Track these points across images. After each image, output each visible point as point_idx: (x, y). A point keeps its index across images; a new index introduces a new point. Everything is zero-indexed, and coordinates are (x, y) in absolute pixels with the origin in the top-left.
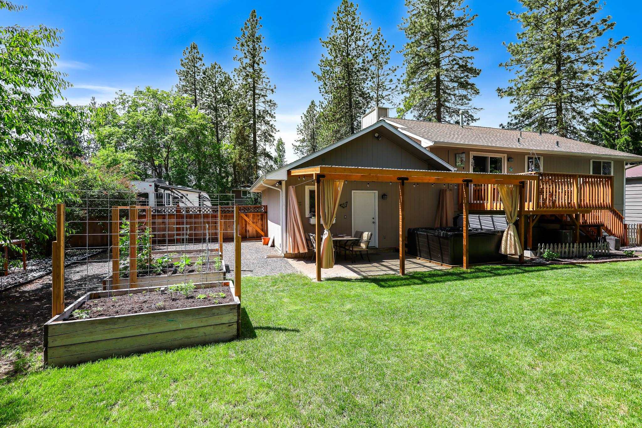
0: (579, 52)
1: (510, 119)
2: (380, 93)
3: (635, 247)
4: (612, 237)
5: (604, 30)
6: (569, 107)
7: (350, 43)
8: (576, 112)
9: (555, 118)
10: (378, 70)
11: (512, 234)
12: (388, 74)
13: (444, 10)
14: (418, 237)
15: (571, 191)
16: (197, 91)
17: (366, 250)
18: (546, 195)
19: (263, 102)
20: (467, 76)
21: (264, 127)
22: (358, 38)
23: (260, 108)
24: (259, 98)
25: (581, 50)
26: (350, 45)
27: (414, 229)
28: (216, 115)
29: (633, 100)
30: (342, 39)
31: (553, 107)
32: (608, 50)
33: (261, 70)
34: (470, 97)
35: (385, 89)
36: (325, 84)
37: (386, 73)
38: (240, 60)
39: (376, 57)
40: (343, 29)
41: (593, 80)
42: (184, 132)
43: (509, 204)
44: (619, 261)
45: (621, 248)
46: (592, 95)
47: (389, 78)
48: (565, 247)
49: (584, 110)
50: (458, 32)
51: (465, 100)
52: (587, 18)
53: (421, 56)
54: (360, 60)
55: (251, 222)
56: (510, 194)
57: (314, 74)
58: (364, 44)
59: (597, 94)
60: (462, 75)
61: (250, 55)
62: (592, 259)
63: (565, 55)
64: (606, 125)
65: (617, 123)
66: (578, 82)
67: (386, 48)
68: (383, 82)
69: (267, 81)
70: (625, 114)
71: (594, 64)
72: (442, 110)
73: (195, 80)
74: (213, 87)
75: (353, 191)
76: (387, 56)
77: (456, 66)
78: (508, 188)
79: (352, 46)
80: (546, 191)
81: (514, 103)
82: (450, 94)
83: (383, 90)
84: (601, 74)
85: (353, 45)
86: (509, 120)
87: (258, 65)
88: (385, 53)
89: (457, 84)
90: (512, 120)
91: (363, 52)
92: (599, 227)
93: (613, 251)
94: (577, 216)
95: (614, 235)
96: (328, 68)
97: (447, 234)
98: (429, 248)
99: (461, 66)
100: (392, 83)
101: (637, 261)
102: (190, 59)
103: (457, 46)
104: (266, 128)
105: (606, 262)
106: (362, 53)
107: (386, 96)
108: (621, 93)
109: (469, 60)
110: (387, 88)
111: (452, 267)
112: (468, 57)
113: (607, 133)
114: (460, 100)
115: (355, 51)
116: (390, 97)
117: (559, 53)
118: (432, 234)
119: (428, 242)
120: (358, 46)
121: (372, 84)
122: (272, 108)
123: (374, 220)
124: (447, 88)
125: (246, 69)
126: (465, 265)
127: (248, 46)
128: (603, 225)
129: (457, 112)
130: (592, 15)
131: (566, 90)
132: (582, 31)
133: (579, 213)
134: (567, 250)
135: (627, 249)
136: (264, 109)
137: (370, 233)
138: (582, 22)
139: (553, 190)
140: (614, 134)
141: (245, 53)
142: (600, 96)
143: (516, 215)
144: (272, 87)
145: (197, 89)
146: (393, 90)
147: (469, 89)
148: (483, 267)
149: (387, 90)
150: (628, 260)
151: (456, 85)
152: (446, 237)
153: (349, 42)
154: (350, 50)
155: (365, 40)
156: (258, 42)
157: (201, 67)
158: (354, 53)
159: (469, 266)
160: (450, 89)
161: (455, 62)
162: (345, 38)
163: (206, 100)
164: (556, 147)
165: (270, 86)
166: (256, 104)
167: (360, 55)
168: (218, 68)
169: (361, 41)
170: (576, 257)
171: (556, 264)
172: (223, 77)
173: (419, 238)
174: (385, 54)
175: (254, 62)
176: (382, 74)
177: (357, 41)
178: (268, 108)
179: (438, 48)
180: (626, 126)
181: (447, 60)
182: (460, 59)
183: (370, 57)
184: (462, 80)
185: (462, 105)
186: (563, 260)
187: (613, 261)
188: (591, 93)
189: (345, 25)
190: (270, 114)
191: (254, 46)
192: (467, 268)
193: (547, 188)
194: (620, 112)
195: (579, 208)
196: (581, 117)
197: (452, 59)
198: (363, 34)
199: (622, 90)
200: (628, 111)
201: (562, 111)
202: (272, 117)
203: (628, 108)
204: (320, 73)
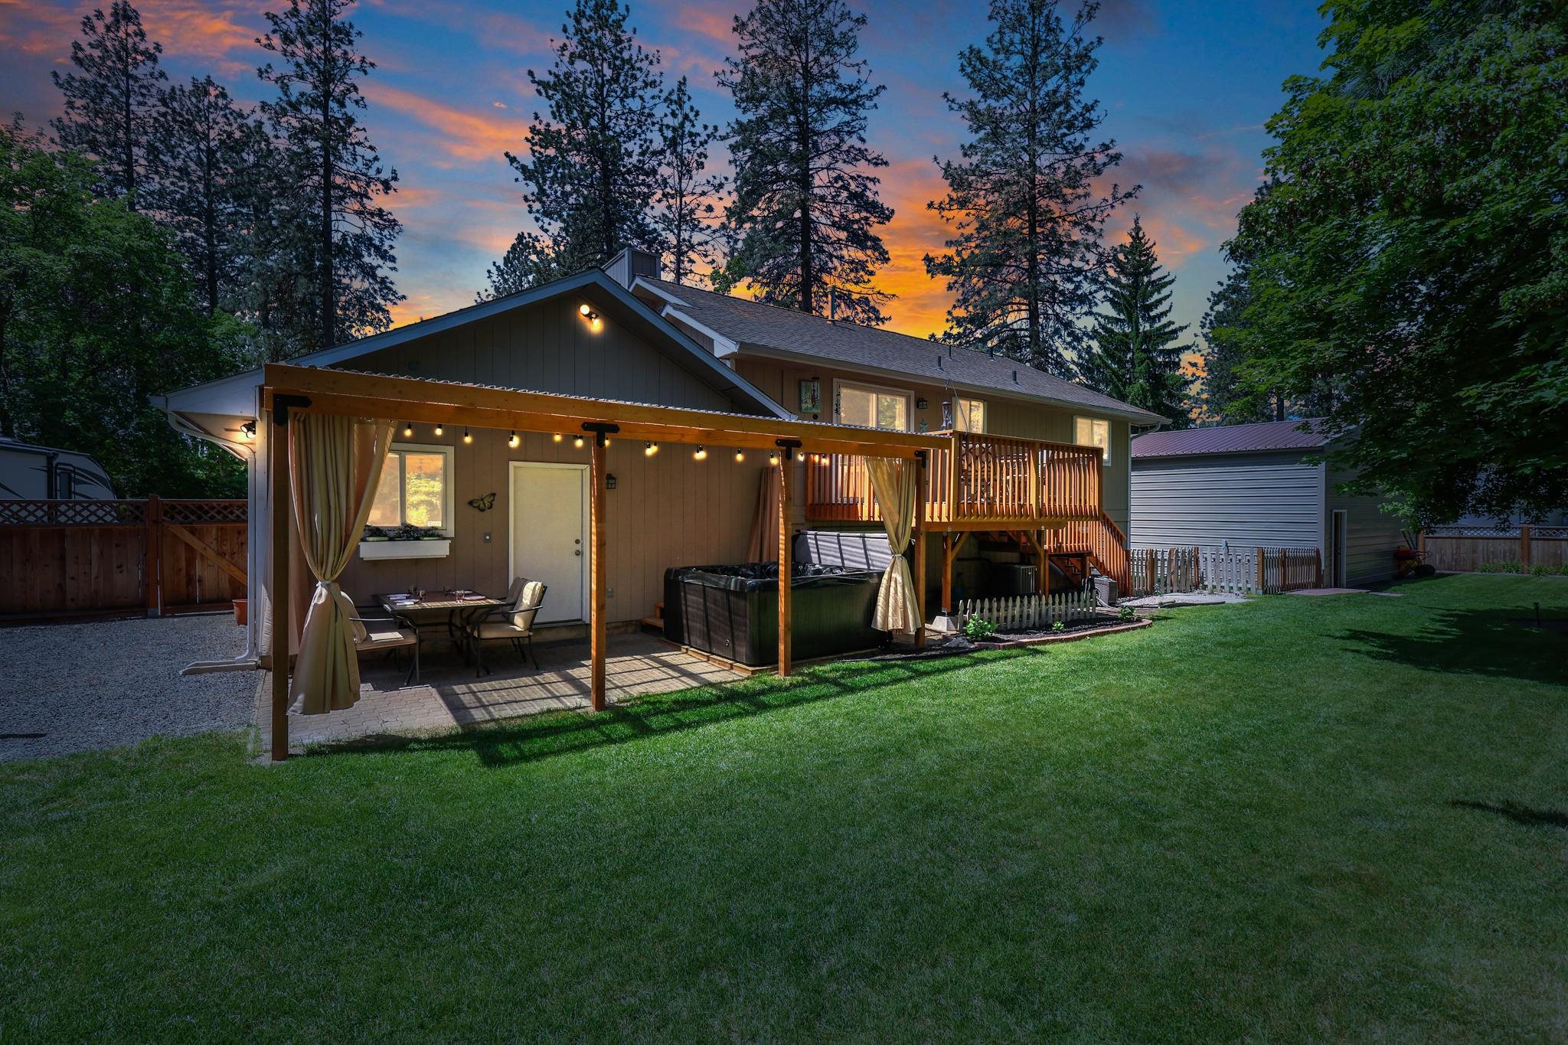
0: (1065, 202)
1: (950, 324)
2: (685, 235)
3: (1142, 597)
4: (1104, 579)
5: (1105, 164)
6: (1050, 312)
7: (610, 99)
8: (1062, 323)
9: (1026, 330)
10: (680, 179)
11: (899, 579)
12: (703, 194)
13: (816, 60)
14: (685, 593)
15: (1025, 478)
16: (135, 150)
17: (527, 634)
18: (976, 486)
19: (359, 213)
20: (866, 219)
21: (359, 284)
22: (630, 90)
23: (343, 227)
24: (343, 198)
25: (1069, 198)
26: (610, 106)
27: (678, 572)
28: (210, 232)
29: (1152, 314)
30: (590, 86)
31: (1023, 307)
32: (1112, 207)
33: (350, 121)
34: (871, 268)
35: (695, 227)
36: (542, 191)
37: (698, 190)
38: (281, 80)
39: (673, 144)
40: (593, 61)
41: (1087, 262)
42: (61, 268)
43: (891, 503)
44: (1108, 633)
45: (1120, 600)
46: (1087, 292)
47: (705, 201)
48: (1014, 606)
49: (1074, 320)
50: (848, 118)
51: (862, 273)
52: (1078, 137)
53: (767, 156)
54: (634, 146)
55: (210, 553)
56: (896, 479)
57: (513, 160)
58: (644, 108)
59: (1096, 292)
60: (857, 216)
61: (315, 74)
62: (1063, 632)
63: (1043, 203)
64: (1112, 357)
65: (1130, 355)
66: (1065, 262)
67: (698, 129)
68: (692, 211)
69: (370, 154)
70: (1140, 339)
71: (1089, 229)
72: (814, 289)
73: (127, 116)
74: (199, 149)
75: (512, 464)
76: (701, 149)
77: (845, 194)
78: (890, 464)
79: (614, 108)
80: (976, 476)
81: (954, 291)
82: (831, 256)
83: (693, 230)
84: (1101, 250)
85: (617, 106)
86: (947, 327)
87: (342, 105)
88: (698, 140)
89: (845, 234)
90: (952, 328)
91: (640, 127)
92: (1083, 556)
93: (1105, 609)
94: (1040, 534)
95: (1109, 574)
96: (551, 152)
97: (742, 584)
98: (708, 624)
99: (852, 196)
100: (713, 215)
101: (1139, 630)
102: (110, 48)
103: (845, 147)
104: (366, 285)
105: (1084, 637)
106: (639, 131)
107: (700, 244)
108: (1134, 298)
109: (870, 185)
110: (701, 226)
111: (753, 672)
112: (868, 178)
113: (1114, 372)
114: (852, 271)
115: (622, 122)
116: (709, 247)
117: (1033, 198)
118: (714, 583)
119: (705, 604)
120: (631, 111)
121: (666, 212)
122: (386, 232)
123: (578, 547)
124: (826, 239)
125: (300, 111)
126: (781, 665)
127: (309, 46)
128: (1090, 553)
129: (845, 298)
130: (1087, 133)
131: (1045, 275)
132: (1071, 159)
133: (1043, 528)
134: (1017, 612)
135: (1128, 604)
136: (359, 232)
137: (540, 584)
138: (1070, 142)
139: (989, 475)
140: (1124, 375)
141: (298, 65)
142: (1100, 295)
143: (908, 532)
144: (386, 175)
145: (138, 144)
146: (714, 232)
147: (867, 248)
148: (828, 667)
149: (701, 230)
150: (1123, 631)
151: (843, 235)
152: (741, 593)
153: (608, 95)
154: (610, 117)
155: (647, 97)
156: (341, 40)
157: (154, 81)
158: (621, 125)
159: (793, 667)
160: (832, 243)
161: (840, 183)
162: (597, 83)
163: (172, 183)
164: (1013, 382)
165: (379, 171)
166: (333, 216)
167: (635, 132)
168: (217, 97)
169: (637, 99)
170: (1034, 627)
171: (987, 648)
172: (235, 126)
173: (688, 596)
174: (698, 144)
175: (328, 94)
176: (690, 189)
177: (626, 96)
178: (370, 231)
179: (805, 145)
180: (1142, 362)
181: (823, 174)
182: (852, 178)
183: (658, 143)
184: (856, 226)
185: (856, 283)
186: (1005, 637)
187: (1097, 634)
188: (1086, 287)
189: (596, 50)
190: (378, 249)
191: (327, 51)
192: (787, 674)
193: (976, 471)
194: (1133, 334)
195: (1041, 516)
196: (1069, 335)
197: (835, 175)
198: (639, 84)
199: (1136, 293)
200: (1145, 332)
201: (1038, 317)
202: (384, 255)
203: (1145, 327)
204: (528, 161)
